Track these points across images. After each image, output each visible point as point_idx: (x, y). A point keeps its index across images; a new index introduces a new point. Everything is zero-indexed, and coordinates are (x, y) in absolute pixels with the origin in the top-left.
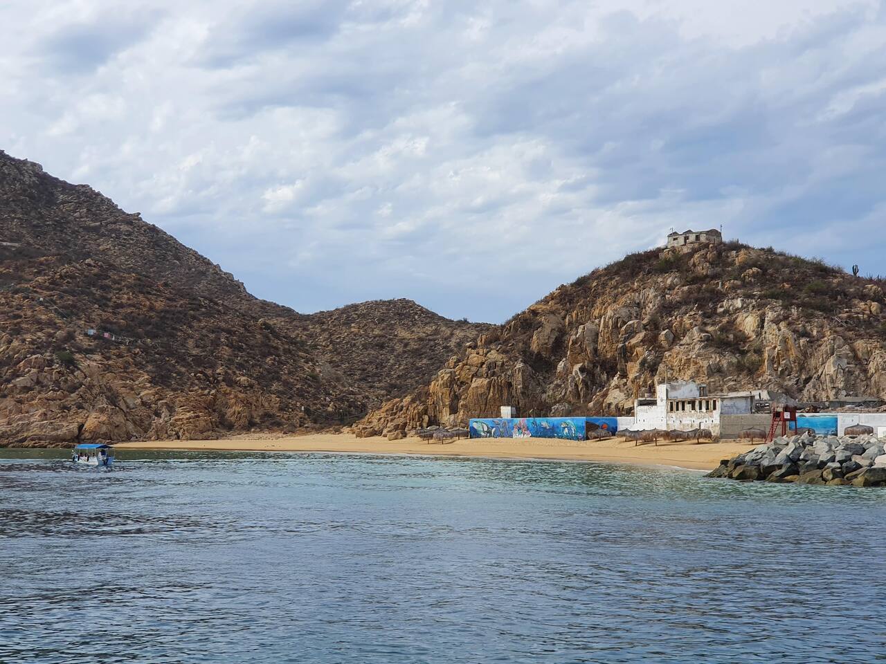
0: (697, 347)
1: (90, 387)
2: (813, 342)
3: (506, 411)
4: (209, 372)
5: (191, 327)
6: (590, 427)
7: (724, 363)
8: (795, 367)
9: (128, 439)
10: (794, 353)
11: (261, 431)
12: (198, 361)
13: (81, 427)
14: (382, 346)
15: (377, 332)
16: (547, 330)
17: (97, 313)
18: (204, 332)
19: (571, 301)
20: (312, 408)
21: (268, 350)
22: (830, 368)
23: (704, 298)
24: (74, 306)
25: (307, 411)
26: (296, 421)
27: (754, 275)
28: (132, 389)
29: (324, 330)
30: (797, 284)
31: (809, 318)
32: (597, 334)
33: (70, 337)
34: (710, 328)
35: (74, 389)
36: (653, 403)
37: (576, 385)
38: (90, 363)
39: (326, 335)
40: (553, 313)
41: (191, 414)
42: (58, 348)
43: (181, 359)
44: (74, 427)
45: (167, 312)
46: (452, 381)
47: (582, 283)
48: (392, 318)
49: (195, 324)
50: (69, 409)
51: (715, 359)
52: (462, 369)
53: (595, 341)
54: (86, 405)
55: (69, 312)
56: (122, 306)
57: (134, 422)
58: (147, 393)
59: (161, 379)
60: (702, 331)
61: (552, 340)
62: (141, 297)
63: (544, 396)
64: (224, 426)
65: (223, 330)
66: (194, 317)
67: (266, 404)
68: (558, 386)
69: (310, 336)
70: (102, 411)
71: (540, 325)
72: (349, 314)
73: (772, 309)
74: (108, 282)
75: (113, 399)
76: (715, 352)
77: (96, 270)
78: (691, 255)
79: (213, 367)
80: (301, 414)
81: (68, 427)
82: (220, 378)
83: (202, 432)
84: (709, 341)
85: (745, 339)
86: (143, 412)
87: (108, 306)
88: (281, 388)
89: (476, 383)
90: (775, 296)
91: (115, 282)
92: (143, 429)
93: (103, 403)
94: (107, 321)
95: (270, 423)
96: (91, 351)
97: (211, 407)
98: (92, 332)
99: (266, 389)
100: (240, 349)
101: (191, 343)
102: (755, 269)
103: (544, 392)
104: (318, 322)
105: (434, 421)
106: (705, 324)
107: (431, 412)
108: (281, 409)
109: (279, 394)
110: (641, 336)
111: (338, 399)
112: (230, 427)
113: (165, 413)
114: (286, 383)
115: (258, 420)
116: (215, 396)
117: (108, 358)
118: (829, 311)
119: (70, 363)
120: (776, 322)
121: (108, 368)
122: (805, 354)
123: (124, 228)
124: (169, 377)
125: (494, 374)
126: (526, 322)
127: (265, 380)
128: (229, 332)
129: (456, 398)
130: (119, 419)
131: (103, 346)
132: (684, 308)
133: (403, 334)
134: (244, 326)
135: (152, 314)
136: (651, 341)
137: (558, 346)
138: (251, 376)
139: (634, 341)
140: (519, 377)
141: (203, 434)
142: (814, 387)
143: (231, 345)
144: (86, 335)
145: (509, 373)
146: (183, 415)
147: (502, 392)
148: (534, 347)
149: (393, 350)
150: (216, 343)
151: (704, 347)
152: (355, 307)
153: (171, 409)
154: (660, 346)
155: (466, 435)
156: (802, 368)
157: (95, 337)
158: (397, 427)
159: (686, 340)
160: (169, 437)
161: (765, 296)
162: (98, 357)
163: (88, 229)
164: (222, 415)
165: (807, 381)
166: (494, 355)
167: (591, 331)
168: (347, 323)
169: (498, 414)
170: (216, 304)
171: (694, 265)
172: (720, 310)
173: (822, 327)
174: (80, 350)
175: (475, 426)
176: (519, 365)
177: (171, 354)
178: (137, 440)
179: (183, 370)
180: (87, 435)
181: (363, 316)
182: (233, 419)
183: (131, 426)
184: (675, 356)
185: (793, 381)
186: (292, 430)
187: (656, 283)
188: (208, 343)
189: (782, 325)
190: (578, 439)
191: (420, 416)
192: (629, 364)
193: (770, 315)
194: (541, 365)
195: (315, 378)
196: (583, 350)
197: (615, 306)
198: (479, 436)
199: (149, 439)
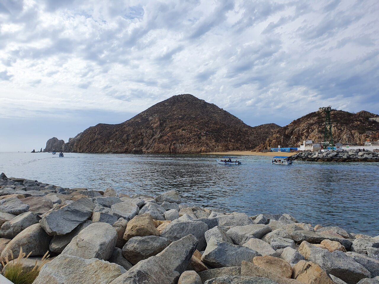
0: (316, 133)
1: (203, 143)
2: (342, 131)
3: (279, 146)
4: (226, 139)
5: (224, 131)
6: (291, 150)
7: (322, 136)
8: (337, 136)
9: (210, 152)
10: (337, 133)
11: (236, 150)
12: (224, 137)
13: (201, 150)
14: (267, 133)
15: (267, 130)
16: (290, 130)
17: (206, 129)
18: (226, 132)
19: (296, 123)
20: (246, 146)
21: (239, 135)
22: (345, 137)
23: (319, 122)
24: (202, 128)
25: (245, 147)
26: (243, 149)
27: (332, 117)
28: (211, 143)
29: (255, 130)
30: (341, 118)
31: (341, 126)
32: (299, 130)
33: (200, 133)
34: (319, 129)
35: (200, 143)
36: (303, 145)
37: (294, 141)
38: (204, 138)
39: (256, 131)
40: (291, 126)
41: (222, 147)
42: (198, 135)
43: (221, 137)
44: (200, 150)
45: (219, 128)
46: (269, 140)
47: (299, 120)
48: (270, 127)
49: (225, 130)
50: (199, 147)
51: (320, 135)
52: (271, 138)
53: (299, 132)
54: (202, 146)
55: (201, 129)
56: (211, 127)
57: (211, 149)
58: (214, 144)
59: (217, 141)
60: (318, 129)
61: (290, 132)
62: (215, 125)
63: (288, 143)
64: (228, 149)
65: (230, 131)
66: (225, 129)
67: (237, 145)
68: (291, 141)
69: (252, 131)
70: (205, 147)
71: (288, 128)
72: (261, 127)
73: (334, 124)
74: (209, 123)
75: (207, 145)
76: (320, 134)
77: (207, 121)
78: (321, 113)
79: (227, 138)
80: (244, 147)
81: (199, 150)
82: (228, 140)
83: (223, 151)
84: (320, 132)
85: (327, 131)
86: (213, 147)
87: (208, 127)
88: (241, 142)
89: (274, 141)
90: (335, 121)
91: (210, 123)
92: (213, 150)
93: (205, 145)
94: (208, 130)
95: (238, 149)
96: (204, 136)
97: (226, 146)
98: (204, 132)
99: (237, 142)
100: (233, 135)
101: (223, 134)
102: (333, 115)
103: (288, 142)
104: (254, 129)
105: (266, 149)
106: (319, 128)
107: (265, 147)
108: (240, 146)
109: (240, 143)
110: (305, 130)
111: (253, 144)
112: (229, 150)
113: (217, 147)
114: (242, 141)
115: (235, 149)
116: (227, 144)
117: (207, 137)
118: (347, 124)
119: (200, 138)
120: (334, 127)
121: (207, 139)
122: (340, 134)
123: (219, 111)
124: (218, 140)
125: (277, 139)
126: (286, 128)
127: (237, 141)
128: (231, 131)
129: (270, 144)
130: (208, 148)
131: (206, 135)
132: (315, 124)
133: (272, 130)
134: (235, 130)
135: (217, 128)
136: (308, 132)
137: (292, 133)
138: (234, 140)
139: (304, 132)
140: (282, 139)
141: (224, 151)
142: (341, 141)
143: (231, 134)
144: (203, 133)
145: (280, 139)
146: (220, 147)
147: (279, 143)
148: (286, 133)
149: (270, 134)
150: (228, 134)
151: (318, 133)
152: (262, 125)
153: (218, 146)
154: (309, 133)
155: (270, 151)
156: (339, 137)
157: (205, 133)
158: (259, 150)
159: (314, 131)
160: (217, 152)
161: (333, 121)
162: (205, 137)
163: (212, 112)
164: (228, 148)
165: (340, 139)
166: (278, 135)
167: (298, 129)
168: (260, 129)
169: (278, 147)
170: (230, 126)
171: (322, 115)
172: (323, 125)
173: (344, 128)
174: (202, 136)
175: (272, 149)
176: (283, 137)
177: (219, 136)
178: (211, 152)
179: (221, 139)
180: (202, 151)
181: (264, 127)
182: (230, 148)
183: (210, 150)
184: (312, 134)
185: (337, 140)
186: (242, 150)
187: (313, 119)
188: (227, 134)
189: (335, 127)
190: (289, 152)
191: (263, 147)
192: (303, 136)
193: (333, 125)
194: (287, 137)
195: (248, 140)
196: (296, 134)
197: (304, 124)
198: (272, 152)
199: (214, 152)
